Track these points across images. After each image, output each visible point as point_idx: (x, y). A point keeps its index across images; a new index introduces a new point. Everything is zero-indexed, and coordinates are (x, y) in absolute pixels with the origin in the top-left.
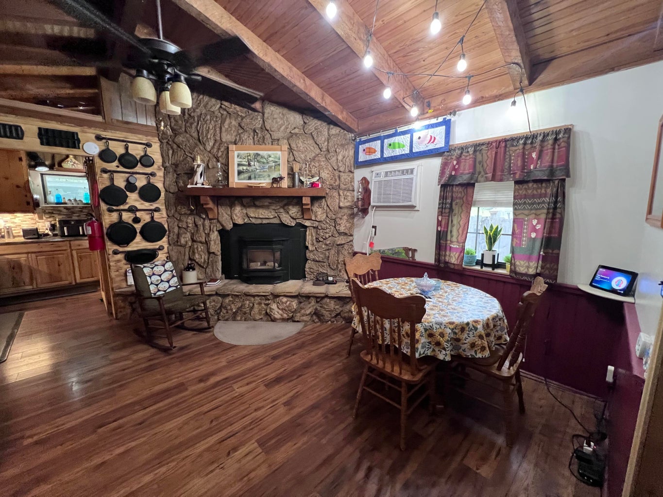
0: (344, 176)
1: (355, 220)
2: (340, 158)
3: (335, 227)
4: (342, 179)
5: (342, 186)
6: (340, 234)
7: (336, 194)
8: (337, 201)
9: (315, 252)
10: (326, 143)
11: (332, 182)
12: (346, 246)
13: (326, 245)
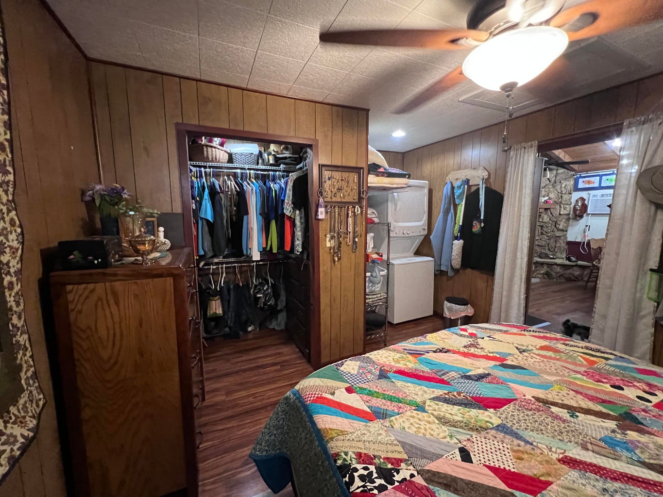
0: (565, 197)
1: (570, 222)
2: (563, 186)
3: (555, 226)
4: (564, 198)
5: (563, 202)
6: (558, 230)
7: (558, 207)
8: (559, 210)
9: (540, 240)
10: (554, 178)
11: (556, 200)
12: (562, 237)
13: (547, 236)
